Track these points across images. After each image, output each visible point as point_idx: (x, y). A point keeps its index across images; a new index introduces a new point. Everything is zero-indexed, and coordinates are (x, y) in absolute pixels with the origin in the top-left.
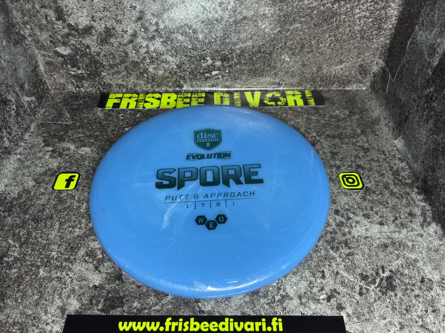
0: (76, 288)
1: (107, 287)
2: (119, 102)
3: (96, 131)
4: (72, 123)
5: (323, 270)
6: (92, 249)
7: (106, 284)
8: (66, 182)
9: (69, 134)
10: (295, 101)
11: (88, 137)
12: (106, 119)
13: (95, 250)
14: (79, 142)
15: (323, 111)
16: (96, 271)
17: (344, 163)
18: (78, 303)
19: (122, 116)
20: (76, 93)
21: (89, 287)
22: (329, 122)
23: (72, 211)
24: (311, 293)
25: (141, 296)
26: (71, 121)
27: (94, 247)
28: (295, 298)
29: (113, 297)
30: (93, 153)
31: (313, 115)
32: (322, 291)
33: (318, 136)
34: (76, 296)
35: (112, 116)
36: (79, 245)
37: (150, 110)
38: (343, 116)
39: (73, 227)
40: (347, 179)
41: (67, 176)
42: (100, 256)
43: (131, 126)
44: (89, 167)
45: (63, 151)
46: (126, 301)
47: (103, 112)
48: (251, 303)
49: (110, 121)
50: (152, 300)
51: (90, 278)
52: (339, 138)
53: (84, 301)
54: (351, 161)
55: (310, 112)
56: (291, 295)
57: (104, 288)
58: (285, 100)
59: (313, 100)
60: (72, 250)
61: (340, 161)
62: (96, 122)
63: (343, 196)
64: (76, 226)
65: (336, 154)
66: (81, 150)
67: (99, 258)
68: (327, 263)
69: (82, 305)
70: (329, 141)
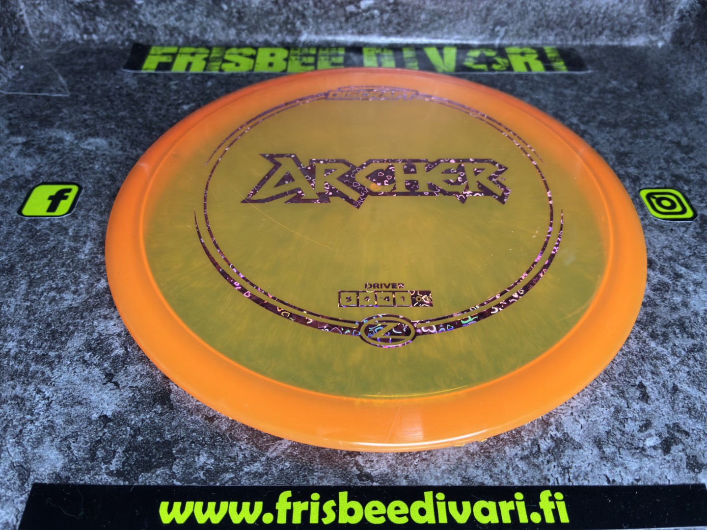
0: (59, 421)
1: (134, 419)
2: (170, 60)
3: (120, 110)
4: (71, 95)
5: (641, 382)
6: (101, 335)
7: (131, 412)
8: (50, 202)
9: (63, 114)
10: (527, 65)
11: (103, 119)
12: (144, 90)
13: (107, 339)
14: (82, 129)
15: (586, 82)
16: (109, 384)
17: (646, 172)
18: (59, 457)
19: (176, 85)
20: (83, 45)
21: (89, 418)
22: (600, 100)
23: (58, 258)
24: (623, 433)
25: (215, 441)
26: (68, 92)
27: (105, 332)
28: (586, 445)
29: (148, 442)
30: (113, 148)
31: (566, 88)
32: (646, 430)
33: (583, 123)
34: (57, 441)
35: (155, 84)
36: (71, 328)
37: (232, 75)
38: (626, 90)
39: (59, 290)
40: (659, 201)
41: (54, 190)
42: (120, 351)
43: (194, 101)
44: (102, 173)
45: (49, 143)
46: (178, 452)
47: (136, 77)
48: (483, 457)
49: (151, 92)
50: (242, 448)
51: (93, 398)
52: (626, 128)
53: (75, 452)
54: (660, 168)
55: (559, 82)
56: (577, 439)
57: (126, 422)
58: (506, 61)
59: (562, 63)
60: (54, 338)
61: (637, 167)
62: (120, 95)
63: (656, 233)
64: (67, 287)
65: (626, 154)
66: (87, 142)
67: (117, 356)
68: (647, 367)
69: (71, 461)
70: (608, 133)
